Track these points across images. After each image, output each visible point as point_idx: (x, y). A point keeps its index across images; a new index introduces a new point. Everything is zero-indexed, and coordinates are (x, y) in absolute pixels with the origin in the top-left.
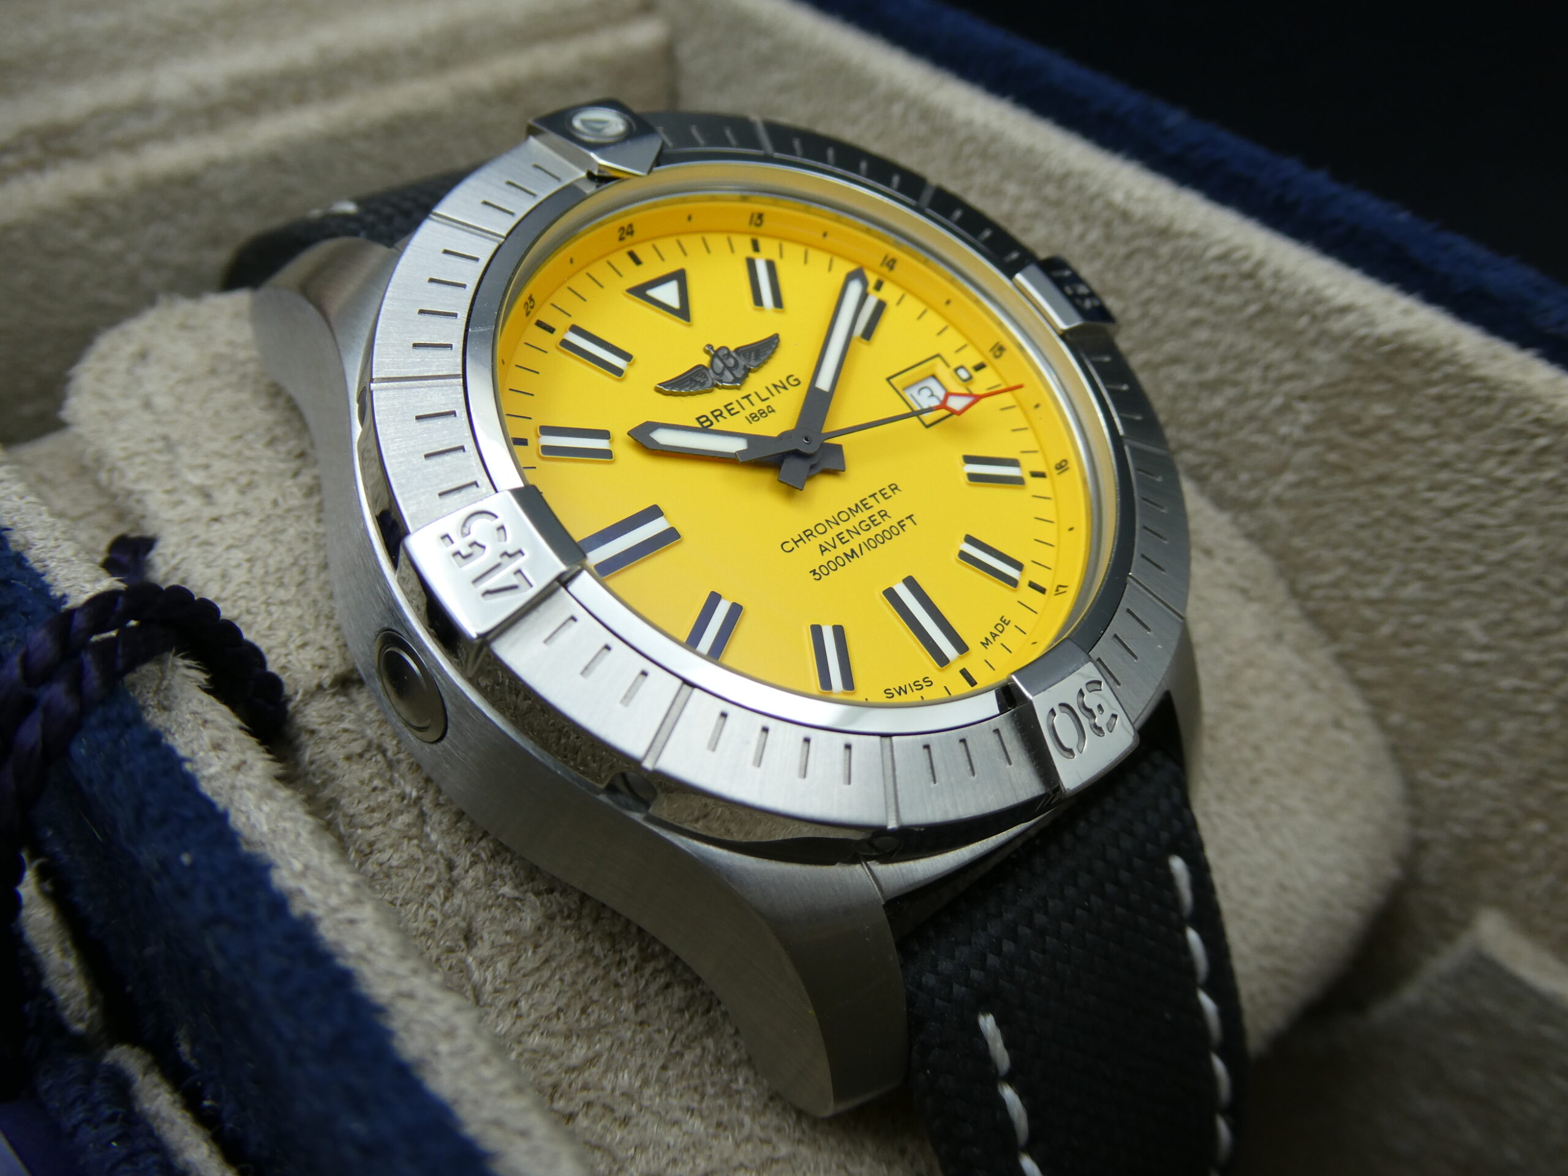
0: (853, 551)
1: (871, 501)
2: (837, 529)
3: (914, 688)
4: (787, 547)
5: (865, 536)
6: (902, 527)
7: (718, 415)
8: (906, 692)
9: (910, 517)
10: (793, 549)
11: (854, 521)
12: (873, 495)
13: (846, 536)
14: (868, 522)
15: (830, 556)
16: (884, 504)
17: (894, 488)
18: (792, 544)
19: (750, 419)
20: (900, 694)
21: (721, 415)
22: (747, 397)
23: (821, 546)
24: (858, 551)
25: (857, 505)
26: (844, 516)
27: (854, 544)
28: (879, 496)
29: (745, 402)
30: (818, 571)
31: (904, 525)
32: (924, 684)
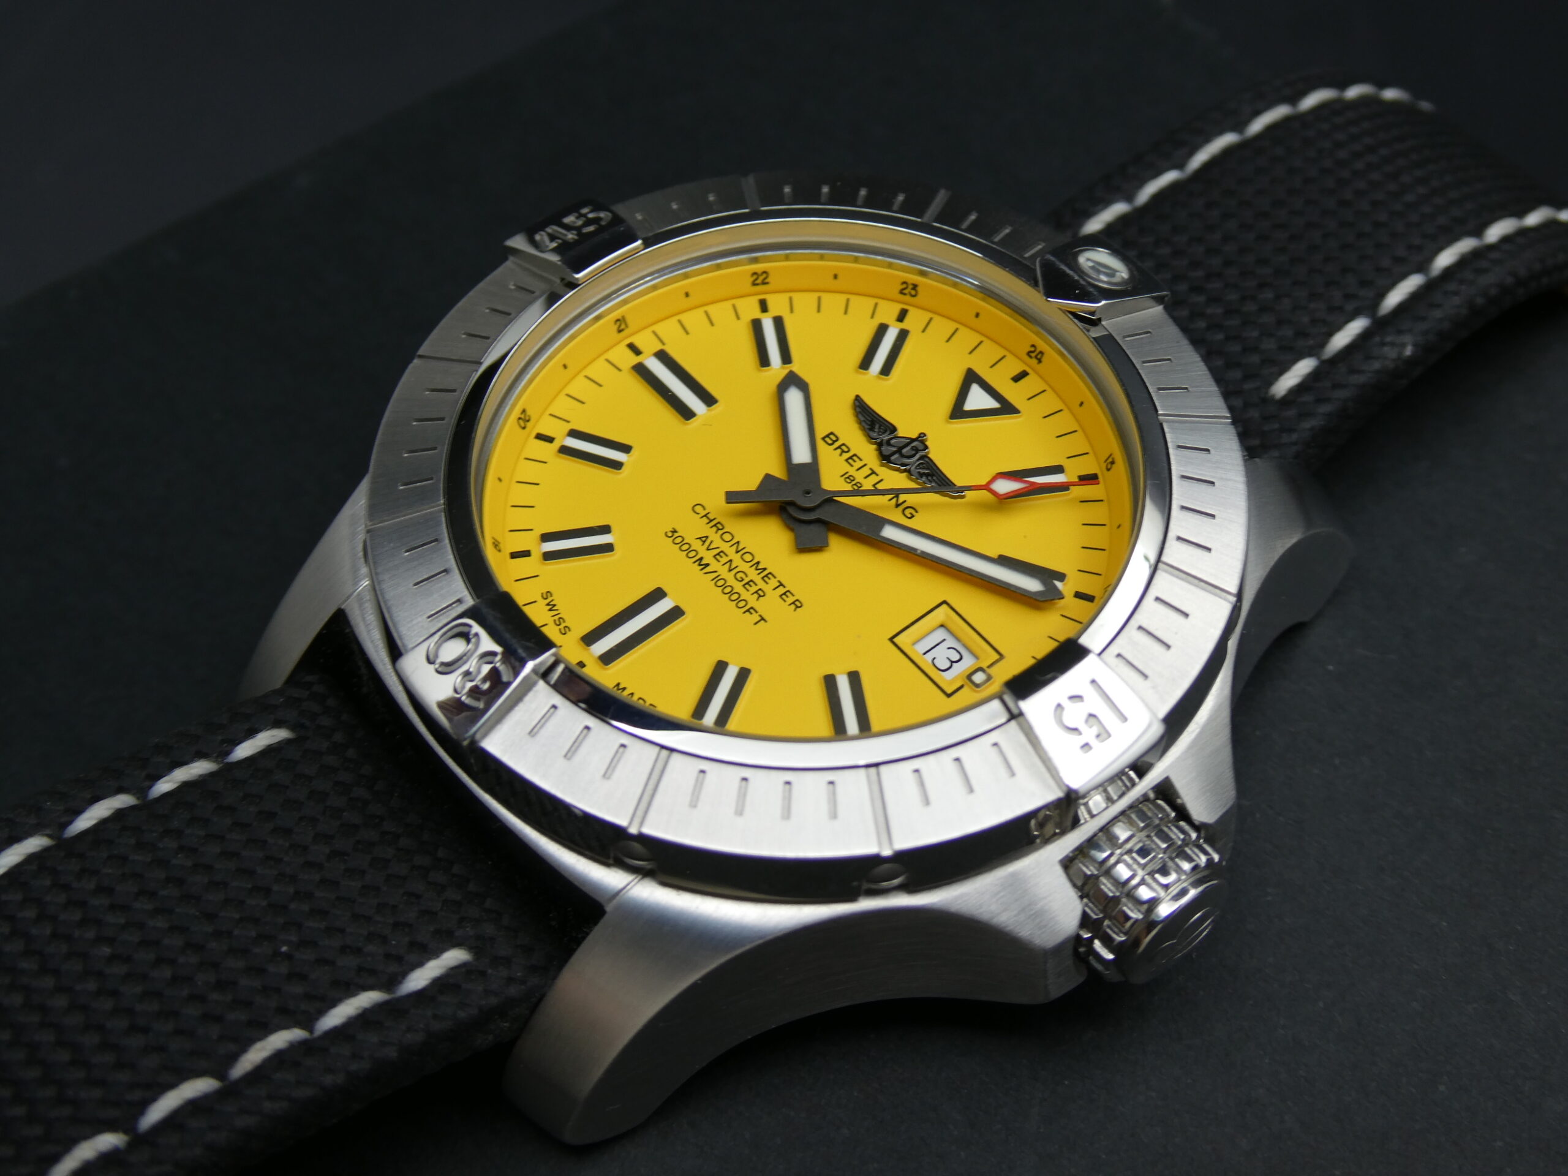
0: (707, 565)
1: (773, 583)
2: (731, 552)
3: (556, 618)
4: (698, 509)
5: (730, 578)
6: (748, 611)
7: (843, 449)
8: (550, 610)
9: (763, 619)
10: (698, 514)
11: (744, 567)
12: (781, 585)
13: (724, 559)
14: (747, 580)
15: (696, 545)
16: (772, 595)
17: (797, 605)
18: (704, 513)
19: (846, 476)
20: (548, 604)
21: (843, 451)
22: (873, 472)
23: (707, 537)
24: (708, 569)
25: (765, 569)
26: (748, 557)
27: (714, 565)
28: (781, 590)
29: (866, 471)
30: (676, 535)
31: (751, 614)
32: (562, 627)
